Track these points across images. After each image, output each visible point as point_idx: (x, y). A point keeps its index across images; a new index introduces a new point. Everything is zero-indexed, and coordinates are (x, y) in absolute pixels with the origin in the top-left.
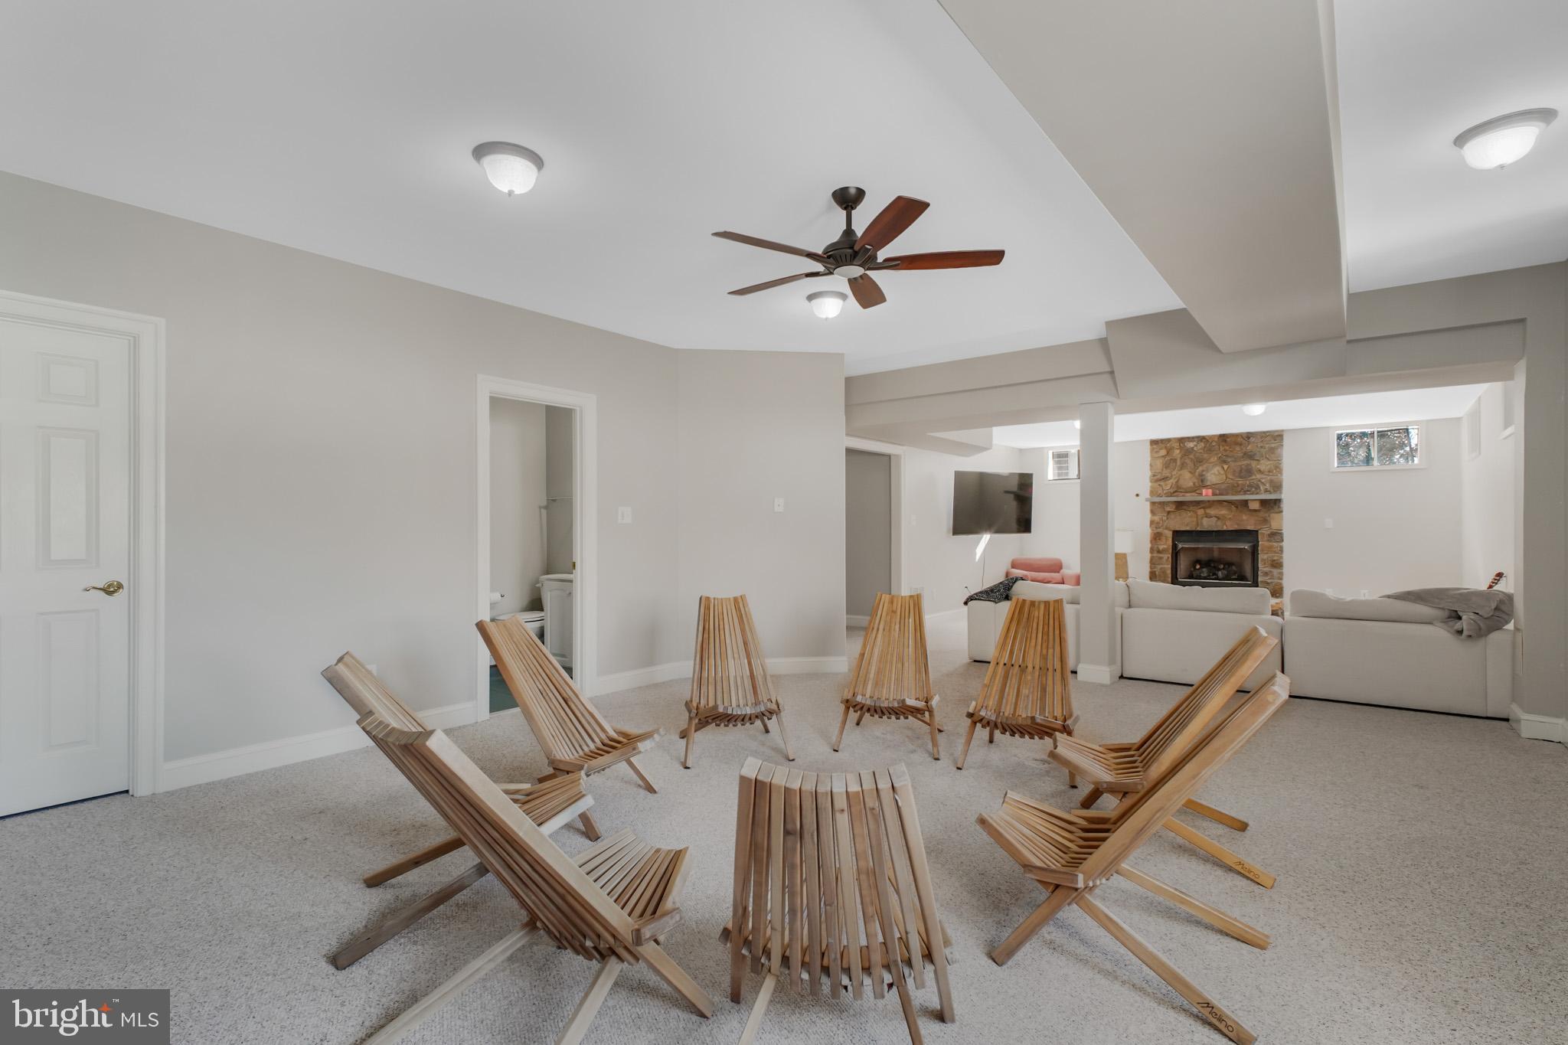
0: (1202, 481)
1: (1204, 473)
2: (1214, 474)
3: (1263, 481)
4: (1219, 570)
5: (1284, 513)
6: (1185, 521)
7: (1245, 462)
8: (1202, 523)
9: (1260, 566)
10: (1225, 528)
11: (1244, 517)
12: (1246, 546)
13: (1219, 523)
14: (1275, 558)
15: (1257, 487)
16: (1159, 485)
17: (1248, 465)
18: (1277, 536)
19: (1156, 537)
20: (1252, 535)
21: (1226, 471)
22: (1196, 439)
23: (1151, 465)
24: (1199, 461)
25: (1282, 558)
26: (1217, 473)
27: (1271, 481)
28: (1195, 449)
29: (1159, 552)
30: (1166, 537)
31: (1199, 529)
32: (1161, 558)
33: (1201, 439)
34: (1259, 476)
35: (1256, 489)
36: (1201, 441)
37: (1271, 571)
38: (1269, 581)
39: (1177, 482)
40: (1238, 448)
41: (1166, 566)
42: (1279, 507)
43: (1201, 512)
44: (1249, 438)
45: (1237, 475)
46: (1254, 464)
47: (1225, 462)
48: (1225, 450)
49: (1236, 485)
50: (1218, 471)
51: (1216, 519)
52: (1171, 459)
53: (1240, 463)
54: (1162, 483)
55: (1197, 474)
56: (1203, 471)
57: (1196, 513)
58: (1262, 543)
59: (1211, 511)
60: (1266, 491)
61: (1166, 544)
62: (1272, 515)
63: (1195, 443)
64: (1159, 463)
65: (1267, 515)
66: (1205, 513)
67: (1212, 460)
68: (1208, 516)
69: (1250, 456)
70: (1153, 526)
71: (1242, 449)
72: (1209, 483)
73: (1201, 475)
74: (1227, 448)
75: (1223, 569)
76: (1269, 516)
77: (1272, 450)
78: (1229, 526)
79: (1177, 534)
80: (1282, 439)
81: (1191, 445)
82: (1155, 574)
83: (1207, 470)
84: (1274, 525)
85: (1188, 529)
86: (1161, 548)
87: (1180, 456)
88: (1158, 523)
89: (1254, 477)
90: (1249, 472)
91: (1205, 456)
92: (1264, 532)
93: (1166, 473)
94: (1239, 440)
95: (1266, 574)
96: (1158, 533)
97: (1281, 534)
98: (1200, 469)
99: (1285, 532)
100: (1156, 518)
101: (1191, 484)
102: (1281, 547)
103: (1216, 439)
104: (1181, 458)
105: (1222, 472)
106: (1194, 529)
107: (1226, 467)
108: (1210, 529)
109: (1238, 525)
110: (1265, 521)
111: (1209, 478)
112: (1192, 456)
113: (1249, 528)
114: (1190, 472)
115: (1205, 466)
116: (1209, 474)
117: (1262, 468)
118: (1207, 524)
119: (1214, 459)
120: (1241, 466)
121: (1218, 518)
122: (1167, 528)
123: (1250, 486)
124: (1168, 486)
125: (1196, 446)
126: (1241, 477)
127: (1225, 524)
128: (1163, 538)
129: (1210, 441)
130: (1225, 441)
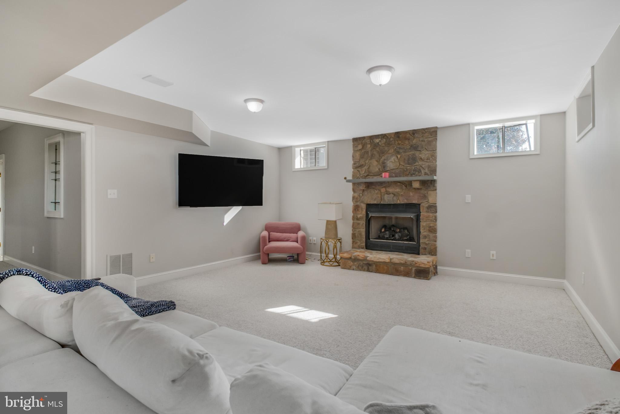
0: (384, 167)
1: (385, 161)
2: (392, 162)
3: (423, 166)
4: (397, 233)
5: (437, 191)
6: (372, 197)
7: (411, 153)
8: (384, 199)
9: (422, 231)
10: (399, 202)
11: (411, 194)
12: (412, 216)
13: (395, 198)
14: (432, 225)
15: (420, 171)
16: (358, 170)
17: (414, 154)
18: (433, 208)
19: (356, 208)
20: (414, 207)
21: (399, 160)
22: (380, 137)
23: (353, 157)
24: (382, 153)
25: (436, 225)
26: (393, 161)
27: (429, 167)
28: (380, 144)
29: (358, 219)
30: (362, 208)
31: (382, 203)
32: (359, 224)
33: (383, 136)
34: (420, 163)
35: (419, 172)
36: (384, 137)
37: (428, 235)
38: (427, 242)
39: (368, 168)
40: (407, 142)
41: (362, 230)
42: (434, 186)
43: (383, 190)
44: (414, 134)
45: (406, 162)
46: (417, 153)
47: (398, 153)
48: (399, 144)
49: (405, 170)
50: (394, 160)
51: (393, 195)
52: (365, 152)
53: (408, 154)
54: (359, 169)
55: (381, 162)
56: (385, 160)
57: (380, 190)
58: (424, 214)
59: (390, 190)
60: (426, 174)
61: (362, 213)
62: (430, 192)
63: (380, 139)
64: (358, 155)
65: (426, 192)
66: (386, 191)
67: (390, 152)
68: (388, 193)
69: (415, 148)
70: (354, 200)
71: (409, 143)
72: (388, 169)
73: (384, 163)
74: (400, 142)
75: (400, 232)
76: (427, 193)
77: (429, 143)
78: (401, 200)
79: (369, 206)
80: (436, 134)
81: (377, 141)
82: (355, 235)
83: (387, 159)
84: (431, 200)
85: (375, 202)
86: (359, 216)
87: (370, 149)
88: (357, 198)
89: (417, 164)
90: (414, 159)
91: (386, 148)
92: (424, 205)
93: (362, 162)
94: (408, 135)
95: (425, 237)
96: (357, 205)
97: (436, 207)
98: (383, 158)
99: (438, 205)
100: (356, 195)
101: (378, 169)
102: (436, 217)
103: (393, 136)
104: (371, 151)
105: (397, 161)
106: (379, 203)
107: (399, 156)
108: (389, 203)
109: (407, 199)
110: (425, 197)
111: (388, 165)
112: (378, 149)
113: (414, 202)
114: (377, 161)
115: (386, 156)
116: (388, 162)
117: (423, 156)
118: (388, 199)
119: (392, 151)
120: (409, 155)
121: (394, 195)
122: (362, 202)
123: (415, 170)
124: (363, 171)
125: (380, 141)
126: (408, 164)
127: (399, 199)
128: (360, 209)
129: (389, 137)
130: (399, 137)
